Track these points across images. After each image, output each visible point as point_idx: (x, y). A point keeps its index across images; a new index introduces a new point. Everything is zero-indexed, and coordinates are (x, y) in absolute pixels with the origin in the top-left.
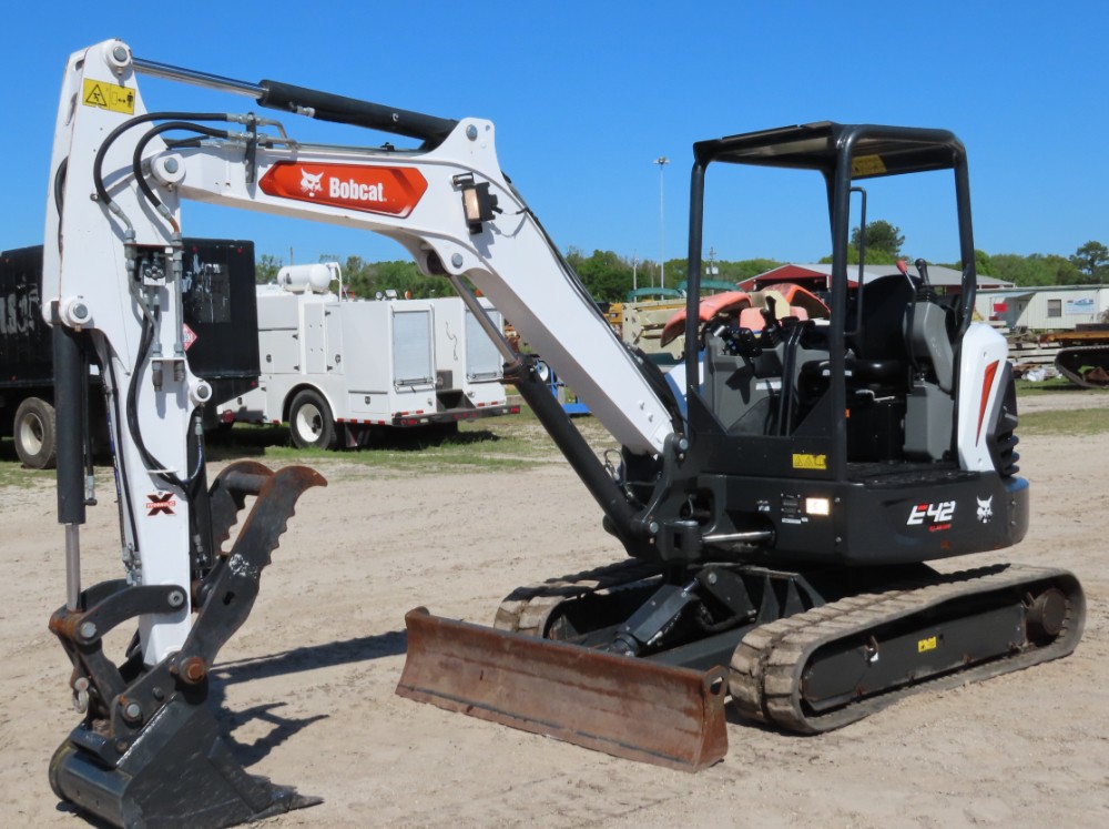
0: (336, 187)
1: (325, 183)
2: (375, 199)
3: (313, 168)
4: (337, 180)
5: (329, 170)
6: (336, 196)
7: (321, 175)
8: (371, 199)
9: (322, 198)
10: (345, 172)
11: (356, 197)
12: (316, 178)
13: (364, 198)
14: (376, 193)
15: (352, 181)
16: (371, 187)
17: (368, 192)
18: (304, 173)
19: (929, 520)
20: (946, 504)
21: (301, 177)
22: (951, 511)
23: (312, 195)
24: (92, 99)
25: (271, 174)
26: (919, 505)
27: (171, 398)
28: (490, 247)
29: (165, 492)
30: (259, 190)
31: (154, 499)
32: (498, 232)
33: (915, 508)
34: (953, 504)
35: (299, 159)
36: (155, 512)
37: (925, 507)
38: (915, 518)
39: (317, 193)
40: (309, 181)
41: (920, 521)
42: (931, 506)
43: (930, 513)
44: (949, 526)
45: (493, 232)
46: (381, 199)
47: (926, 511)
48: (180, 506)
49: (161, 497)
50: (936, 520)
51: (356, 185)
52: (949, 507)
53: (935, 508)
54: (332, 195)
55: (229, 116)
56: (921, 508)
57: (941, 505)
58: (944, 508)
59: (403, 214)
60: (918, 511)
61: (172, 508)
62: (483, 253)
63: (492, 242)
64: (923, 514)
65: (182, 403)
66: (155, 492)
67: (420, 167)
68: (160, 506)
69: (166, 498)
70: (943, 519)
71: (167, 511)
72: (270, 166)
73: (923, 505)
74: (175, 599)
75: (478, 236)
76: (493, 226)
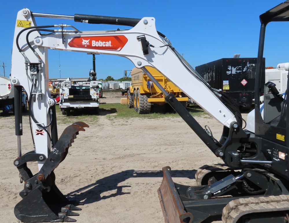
0: (94, 43)
1: (90, 42)
2: (108, 46)
3: (86, 38)
4: (95, 41)
5: (91, 38)
6: (94, 46)
8: (107, 46)
9: (90, 46)
10: (97, 39)
11: (101, 46)
12: (88, 41)
13: (104, 46)
14: (109, 44)
15: (100, 41)
16: (107, 42)
17: (106, 44)
18: (83, 40)
23: (86, 46)
24: (19, 25)
25: (72, 41)
27: (43, 104)
28: (153, 59)
29: (41, 129)
30: (68, 46)
31: (38, 131)
32: (156, 53)
35: (82, 36)
36: (38, 134)
39: (88, 45)
40: (85, 42)
45: (154, 54)
46: (110, 46)
48: (45, 133)
49: (40, 130)
51: (101, 42)
54: (93, 45)
55: (55, 26)
59: (119, 50)
61: (43, 133)
62: (150, 60)
63: (154, 57)
65: (46, 105)
66: (38, 129)
67: (125, 35)
68: (39, 133)
69: (41, 131)
71: (41, 134)
72: (72, 39)
74: (41, 158)
75: (147, 55)
76: (154, 52)
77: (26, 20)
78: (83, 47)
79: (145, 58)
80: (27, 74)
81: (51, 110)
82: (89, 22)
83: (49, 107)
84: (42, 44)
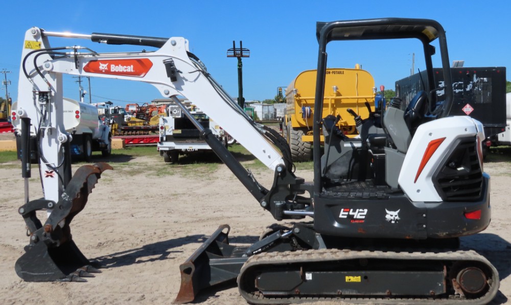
0: (114, 68)
1: (109, 67)
2: (130, 71)
3: (104, 62)
4: (114, 66)
5: (110, 62)
6: (114, 71)
7: (107, 64)
8: (128, 71)
9: (108, 72)
10: (117, 62)
11: (122, 71)
12: (106, 65)
13: (125, 71)
14: (130, 69)
15: (120, 65)
16: (128, 67)
17: (127, 69)
18: (100, 64)
19: (350, 217)
20: (361, 210)
21: (100, 65)
22: (365, 213)
23: (104, 71)
24: (28, 47)
25: (88, 65)
26: (344, 209)
27: (53, 140)
28: (183, 87)
29: (51, 170)
30: (83, 71)
31: (47, 172)
32: (186, 80)
33: (342, 210)
34: (366, 211)
35: (99, 59)
36: (47, 176)
37: (348, 210)
38: (343, 215)
39: (106, 70)
40: (103, 67)
41: (346, 217)
42: (352, 210)
43: (351, 213)
44: (363, 221)
45: (184, 81)
46: (132, 71)
47: (349, 212)
48: (55, 175)
49: (49, 172)
50: (355, 217)
51: (122, 67)
52: (364, 212)
53: (354, 211)
54: (112, 71)
55: (67, 47)
56: (346, 210)
57: (358, 210)
58: (359, 212)
59: (142, 76)
60: (344, 211)
61: (53, 176)
62: (179, 88)
63: (183, 84)
64: (347, 213)
65: (57, 142)
66: (48, 170)
67: (150, 59)
68: (49, 175)
69: (51, 172)
70: (359, 217)
71: (52, 176)
72: (87, 63)
73: (347, 208)
74: (50, 205)
75: (175, 82)
76: (184, 78)
77: (35, 40)
78: (100, 72)
79: (174, 86)
80: (35, 104)
81: (63, 147)
82: (108, 43)
83: (60, 144)
84: (53, 68)
